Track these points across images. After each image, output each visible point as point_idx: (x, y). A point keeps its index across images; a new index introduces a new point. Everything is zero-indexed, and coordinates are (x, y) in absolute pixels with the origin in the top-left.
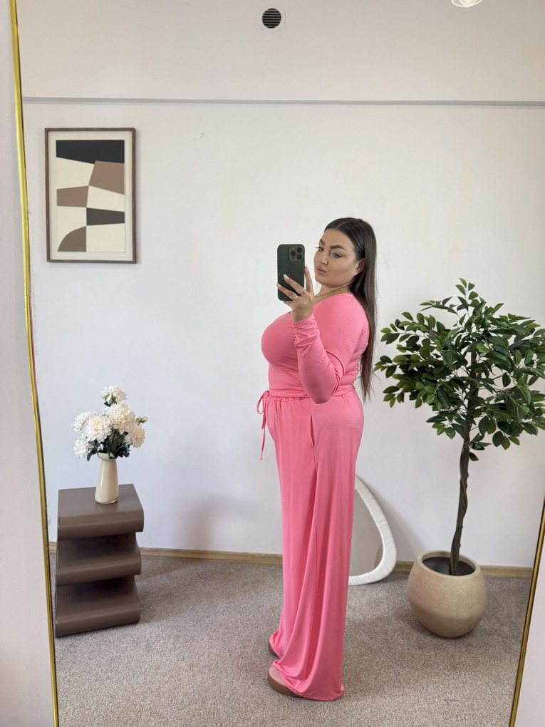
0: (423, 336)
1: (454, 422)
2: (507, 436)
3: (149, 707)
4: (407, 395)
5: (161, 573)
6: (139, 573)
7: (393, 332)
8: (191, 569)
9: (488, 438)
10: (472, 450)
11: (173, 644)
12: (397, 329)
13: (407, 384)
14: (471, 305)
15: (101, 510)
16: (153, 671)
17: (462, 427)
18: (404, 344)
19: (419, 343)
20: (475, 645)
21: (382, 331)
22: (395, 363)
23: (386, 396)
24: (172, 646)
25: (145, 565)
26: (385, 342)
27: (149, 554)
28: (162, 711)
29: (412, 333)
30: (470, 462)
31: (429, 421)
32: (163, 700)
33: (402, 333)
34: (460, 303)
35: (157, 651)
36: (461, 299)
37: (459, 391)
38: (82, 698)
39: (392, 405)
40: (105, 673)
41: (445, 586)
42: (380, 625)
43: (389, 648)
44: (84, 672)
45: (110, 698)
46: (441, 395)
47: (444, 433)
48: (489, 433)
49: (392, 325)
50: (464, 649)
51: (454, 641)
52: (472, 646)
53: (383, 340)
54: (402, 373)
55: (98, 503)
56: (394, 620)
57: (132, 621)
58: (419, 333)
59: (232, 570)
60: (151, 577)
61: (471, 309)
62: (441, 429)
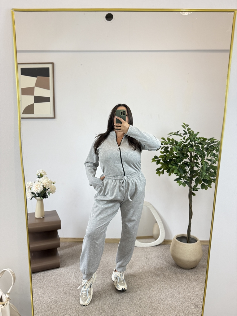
0: (170, 147)
2: (207, 185)
6: (59, 247)
11: (74, 275)
13: (165, 166)
14: (188, 133)
17: (188, 183)
18: (163, 150)
19: (169, 149)
22: (160, 159)
23: (157, 172)
25: (62, 245)
27: (63, 240)
29: (166, 146)
34: (184, 133)
36: (184, 131)
37: (187, 168)
40: (47, 287)
42: (159, 265)
45: (49, 297)
46: (180, 169)
47: (182, 185)
48: (199, 184)
50: (193, 273)
54: (163, 162)
57: (57, 267)
60: (64, 249)
61: (188, 135)
62: (180, 183)
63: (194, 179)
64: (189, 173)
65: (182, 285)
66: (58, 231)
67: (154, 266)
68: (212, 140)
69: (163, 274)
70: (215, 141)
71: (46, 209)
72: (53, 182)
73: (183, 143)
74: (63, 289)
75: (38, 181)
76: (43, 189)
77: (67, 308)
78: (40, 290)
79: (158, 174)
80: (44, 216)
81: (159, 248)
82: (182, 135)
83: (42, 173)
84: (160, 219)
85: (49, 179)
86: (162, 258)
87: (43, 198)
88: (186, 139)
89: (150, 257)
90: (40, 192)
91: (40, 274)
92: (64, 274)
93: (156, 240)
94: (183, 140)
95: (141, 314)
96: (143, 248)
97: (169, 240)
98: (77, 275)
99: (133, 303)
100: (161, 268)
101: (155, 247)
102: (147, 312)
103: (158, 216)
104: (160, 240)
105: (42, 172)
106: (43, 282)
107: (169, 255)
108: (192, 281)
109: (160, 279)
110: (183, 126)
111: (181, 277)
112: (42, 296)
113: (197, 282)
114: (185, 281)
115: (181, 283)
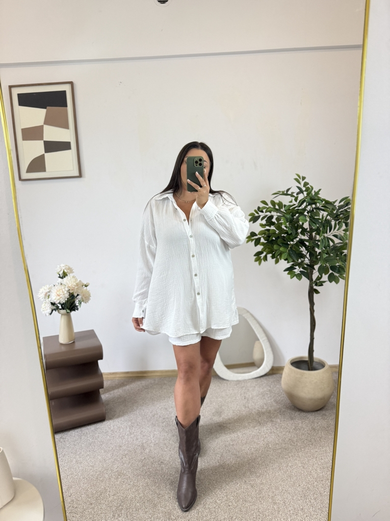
0: (275, 214)
1: (301, 269)
2: (337, 275)
3: (116, 470)
4: (269, 256)
5: (118, 388)
6: (102, 387)
7: (256, 215)
8: (138, 383)
9: (325, 278)
10: (315, 287)
12: (259, 213)
13: (268, 248)
14: (305, 191)
17: (307, 273)
18: (264, 222)
19: (274, 220)
20: (327, 414)
21: (250, 215)
22: (260, 236)
23: (256, 259)
24: (128, 432)
25: (106, 384)
26: (252, 222)
27: (109, 376)
28: (125, 472)
29: (269, 214)
30: (315, 295)
31: (285, 271)
33: (262, 215)
34: (298, 191)
35: (119, 436)
36: (298, 187)
37: (303, 249)
39: (260, 264)
40: (86, 453)
41: (306, 378)
42: (265, 407)
43: (272, 421)
44: (72, 453)
45: (90, 467)
46: (291, 253)
47: (295, 277)
48: (325, 274)
49: (255, 211)
50: (320, 418)
51: (314, 413)
53: (250, 221)
54: (266, 242)
56: (274, 404)
57: (101, 419)
58: (273, 213)
59: (166, 382)
60: (111, 391)
61: (305, 193)
62: (293, 275)
64: (307, 258)
65: (303, 437)
66: (99, 362)
67: (258, 410)
68: (347, 201)
70: (350, 202)
71: (77, 329)
72: (85, 283)
73: (295, 207)
74: (113, 454)
75: (60, 284)
76: (68, 297)
78: (75, 458)
79: (258, 262)
80: (74, 339)
81: (264, 380)
82: (295, 194)
83: (65, 271)
84: (263, 335)
85: (79, 280)
86: (269, 396)
87: (71, 311)
88: (299, 199)
89: (251, 396)
90: (64, 302)
91: (73, 433)
92: (112, 430)
93: (259, 367)
94: (294, 202)
95: (238, 485)
96: (238, 382)
97: (280, 367)
98: (133, 431)
99: (225, 470)
100: (268, 413)
101: (257, 379)
103: (261, 330)
104: (265, 368)
105: (66, 268)
106: (80, 444)
107: (281, 391)
108: (318, 431)
109: (267, 430)
110: (296, 180)
111: (300, 425)
112: (79, 467)
113: (327, 430)
114: (308, 430)
115: (300, 434)
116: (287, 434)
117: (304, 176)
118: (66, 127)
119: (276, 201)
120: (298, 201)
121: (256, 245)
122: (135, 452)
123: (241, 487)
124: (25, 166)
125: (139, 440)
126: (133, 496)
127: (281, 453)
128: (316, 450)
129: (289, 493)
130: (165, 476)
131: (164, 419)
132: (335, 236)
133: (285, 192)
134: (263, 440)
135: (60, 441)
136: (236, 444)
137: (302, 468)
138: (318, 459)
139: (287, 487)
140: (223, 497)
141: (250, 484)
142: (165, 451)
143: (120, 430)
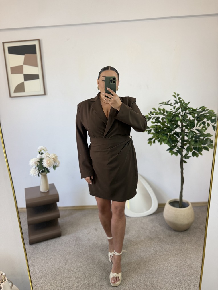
0: (161, 116)
2: (197, 152)
3: (68, 268)
4: (157, 141)
5: (69, 216)
6: (59, 217)
7: (149, 116)
8: (80, 213)
9: (190, 154)
10: (184, 159)
11: (75, 243)
12: (151, 115)
13: (157, 136)
14: (179, 102)
15: (43, 195)
16: (68, 254)
17: (180, 151)
18: (154, 121)
19: (160, 119)
22: (151, 129)
23: (149, 142)
25: (61, 213)
28: (73, 269)
29: (157, 116)
30: (184, 164)
31: (168, 150)
32: (73, 265)
33: (153, 116)
34: (175, 102)
35: (69, 246)
36: (175, 100)
38: (42, 267)
40: (50, 256)
41: (178, 212)
42: (154, 228)
44: (42, 257)
45: (53, 266)
46: (170, 140)
47: (174, 155)
48: (190, 152)
49: (149, 114)
50: (186, 235)
51: (182, 233)
52: (190, 234)
54: (155, 132)
55: (41, 192)
56: (159, 226)
57: (59, 235)
58: (160, 116)
61: (179, 104)
62: (172, 153)
63: (185, 147)
64: (180, 142)
65: (177, 248)
67: (150, 230)
68: (203, 109)
69: (158, 237)
70: (206, 109)
73: (173, 113)
74: (66, 257)
77: (70, 276)
78: (44, 260)
79: (150, 144)
82: (173, 104)
88: (176, 108)
91: (43, 244)
92: (65, 243)
94: (173, 110)
95: (139, 279)
98: (77, 243)
99: (131, 268)
100: (157, 232)
102: (145, 276)
104: (153, 209)
106: (47, 251)
108: (185, 243)
109: (155, 243)
110: (174, 96)
111: (175, 240)
112: (46, 266)
113: (191, 243)
114: (179, 243)
115: (175, 245)
116: (167, 245)
117: (178, 93)
118: (36, 65)
119: (162, 108)
120: (175, 109)
121: (149, 133)
122: (79, 257)
123: (141, 279)
124: (13, 89)
125: (81, 249)
126: (78, 284)
127: (164, 258)
128: (185, 256)
129: (170, 284)
130: (96, 272)
131: (95, 235)
132: (197, 130)
133: (167, 103)
134: (153, 249)
135: (35, 249)
136: (138, 252)
137: (176, 267)
138: (186, 262)
139: (168, 280)
140: (130, 286)
141: (146, 278)
142: (96, 256)
143: (70, 242)
